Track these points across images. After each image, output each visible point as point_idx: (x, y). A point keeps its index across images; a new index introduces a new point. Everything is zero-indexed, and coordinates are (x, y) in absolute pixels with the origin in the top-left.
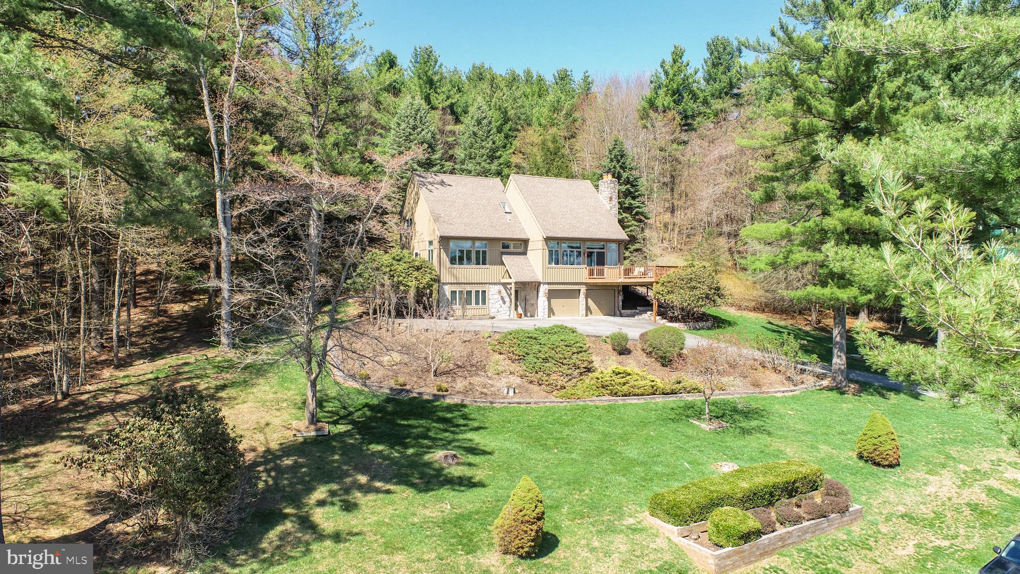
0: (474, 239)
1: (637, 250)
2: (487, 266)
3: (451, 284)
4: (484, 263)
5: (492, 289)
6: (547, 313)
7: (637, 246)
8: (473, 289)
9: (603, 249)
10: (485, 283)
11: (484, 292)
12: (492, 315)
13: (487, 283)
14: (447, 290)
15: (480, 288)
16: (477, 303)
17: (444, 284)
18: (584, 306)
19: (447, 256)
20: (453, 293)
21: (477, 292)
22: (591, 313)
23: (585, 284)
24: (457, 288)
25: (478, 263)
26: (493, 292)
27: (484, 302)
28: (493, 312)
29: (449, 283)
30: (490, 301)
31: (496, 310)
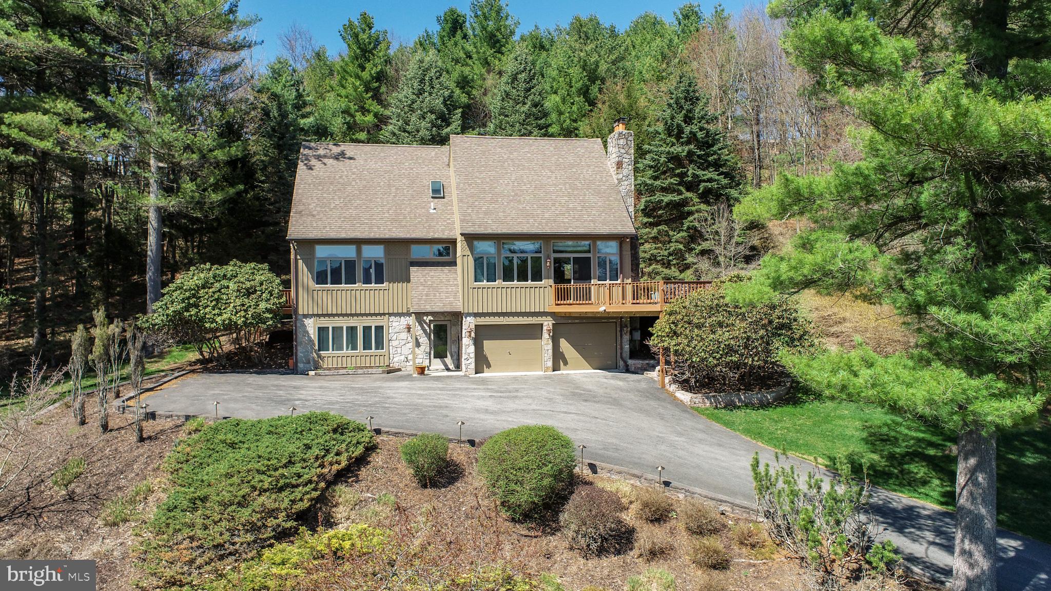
0: (358, 243)
1: (703, 253)
2: (385, 284)
3: (318, 316)
4: (379, 280)
5: (394, 324)
6: (473, 366)
7: (705, 245)
8: (359, 324)
9: (589, 251)
10: (380, 315)
11: (379, 329)
12: (396, 366)
13: (384, 314)
14: (311, 327)
15: (373, 322)
16: (367, 346)
17: (306, 316)
18: (550, 352)
19: (310, 269)
20: (322, 331)
21: (367, 329)
22: (566, 363)
23: (553, 315)
24: (330, 323)
25: (367, 280)
26: (396, 328)
27: (379, 345)
28: (396, 361)
29: (313, 315)
30: (394, 343)
31: (403, 358)
